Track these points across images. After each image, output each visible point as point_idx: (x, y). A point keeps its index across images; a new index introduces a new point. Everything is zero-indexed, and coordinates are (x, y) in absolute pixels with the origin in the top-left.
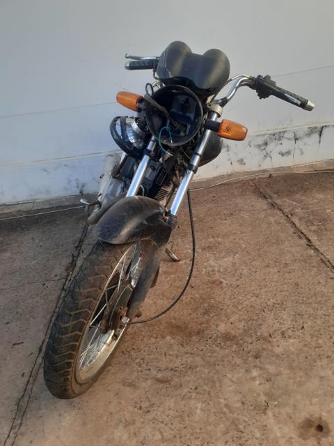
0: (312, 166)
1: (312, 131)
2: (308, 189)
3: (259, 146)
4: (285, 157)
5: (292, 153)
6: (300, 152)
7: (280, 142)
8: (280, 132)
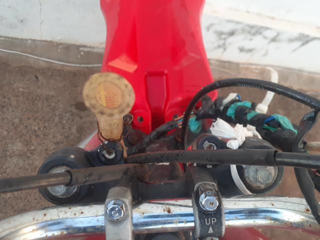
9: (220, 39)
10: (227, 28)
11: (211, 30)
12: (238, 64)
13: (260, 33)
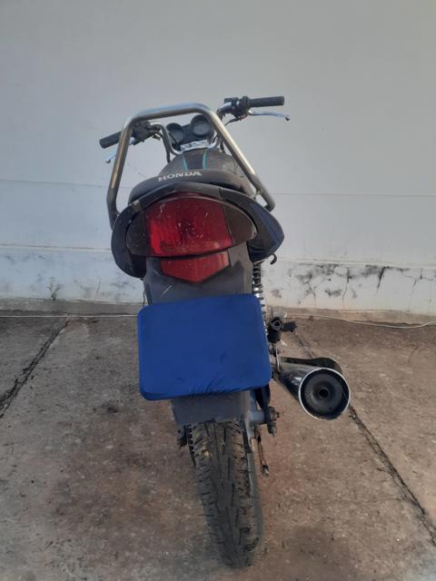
0: (365, 315)
1: (370, 270)
2: (358, 342)
3: (301, 278)
4: (332, 297)
5: (342, 293)
6: (352, 294)
7: (329, 277)
8: (330, 265)
9: (305, 283)
10: (304, 271)
11: (293, 276)
12: (337, 312)
13: (333, 272)
